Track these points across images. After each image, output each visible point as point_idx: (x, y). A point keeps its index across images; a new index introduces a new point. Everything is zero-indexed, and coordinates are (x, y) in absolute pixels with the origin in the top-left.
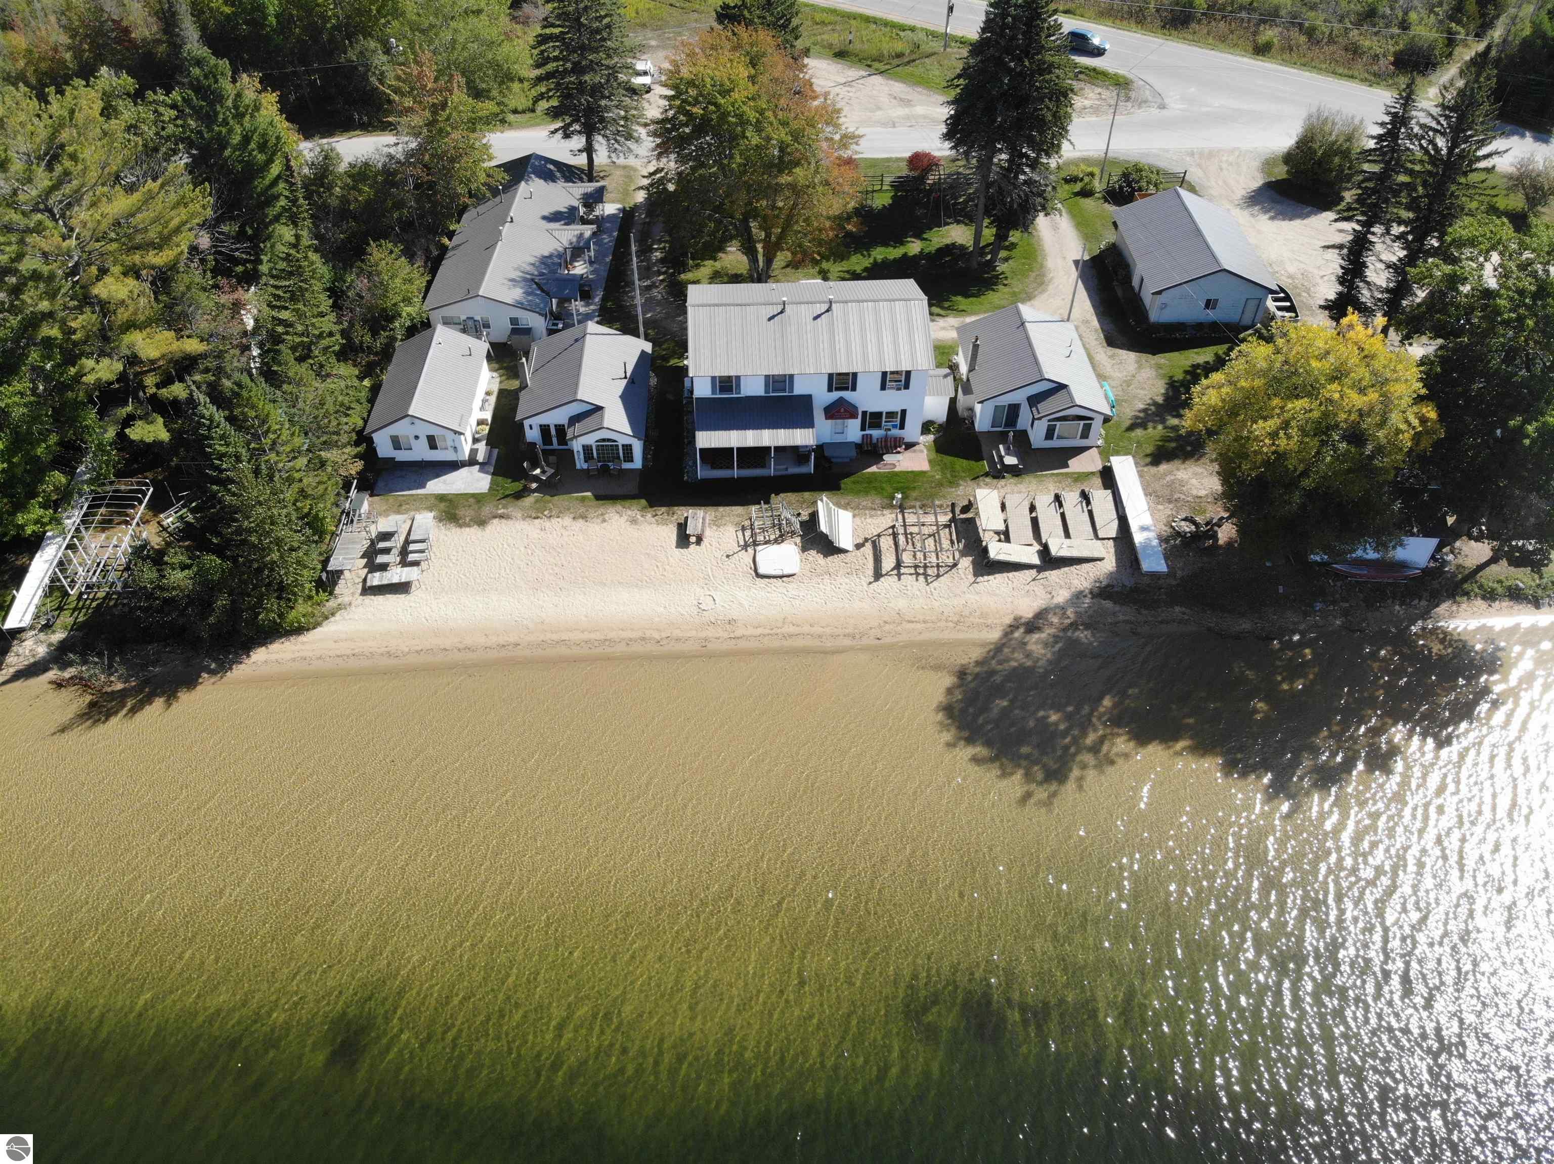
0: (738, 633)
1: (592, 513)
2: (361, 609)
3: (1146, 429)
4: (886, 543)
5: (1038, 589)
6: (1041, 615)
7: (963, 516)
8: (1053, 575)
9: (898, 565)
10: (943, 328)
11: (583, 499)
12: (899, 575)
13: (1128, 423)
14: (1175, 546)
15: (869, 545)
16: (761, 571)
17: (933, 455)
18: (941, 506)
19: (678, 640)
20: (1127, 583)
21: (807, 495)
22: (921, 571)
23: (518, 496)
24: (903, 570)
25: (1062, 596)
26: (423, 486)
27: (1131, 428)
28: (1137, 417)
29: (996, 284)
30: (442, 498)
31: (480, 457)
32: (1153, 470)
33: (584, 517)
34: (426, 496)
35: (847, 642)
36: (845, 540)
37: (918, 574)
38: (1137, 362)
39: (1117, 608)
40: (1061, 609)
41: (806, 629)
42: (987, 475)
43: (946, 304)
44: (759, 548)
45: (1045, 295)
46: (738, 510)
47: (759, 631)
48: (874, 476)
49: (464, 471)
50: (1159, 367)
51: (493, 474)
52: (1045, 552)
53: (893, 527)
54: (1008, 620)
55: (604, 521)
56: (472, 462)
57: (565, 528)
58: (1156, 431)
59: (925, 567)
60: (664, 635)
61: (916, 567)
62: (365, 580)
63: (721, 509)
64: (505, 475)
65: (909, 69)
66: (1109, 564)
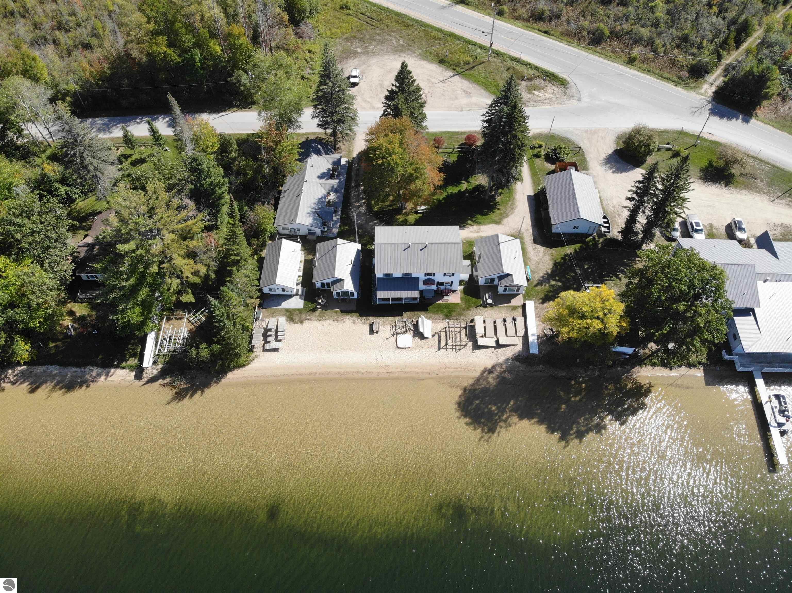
0: (390, 371)
1: (340, 319)
2: (263, 358)
3: (542, 286)
4: (443, 335)
5: (494, 356)
6: (494, 367)
7: (471, 324)
8: (500, 350)
9: (446, 345)
10: (472, 232)
11: (336, 312)
12: (446, 348)
13: (535, 283)
14: (543, 341)
15: (437, 336)
16: (399, 346)
17: (463, 295)
18: (463, 319)
19: (369, 373)
20: (525, 355)
21: (416, 313)
22: (454, 347)
23: (314, 310)
24: (448, 347)
25: (501, 360)
26: (280, 305)
27: (536, 286)
28: (539, 280)
29: (494, 208)
30: (287, 310)
31: (300, 293)
32: (541, 306)
33: (337, 320)
34: (282, 309)
35: (427, 376)
36: (428, 334)
37: (453, 348)
38: (544, 252)
39: (520, 365)
40: (500, 365)
41: (413, 370)
42: (481, 305)
43: (474, 219)
44: (398, 336)
45: (513, 215)
46: (391, 318)
47: (398, 370)
48: (440, 305)
49: (294, 298)
50: (552, 255)
51: (305, 300)
52: (497, 341)
53: (446, 328)
54: (482, 369)
55: (344, 322)
56: (297, 295)
57: (330, 324)
58: (546, 287)
59: (456, 345)
60: (365, 371)
61: (453, 345)
62: (264, 346)
63: (385, 318)
64: (309, 301)
65: (472, 72)
66: (519, 347)
